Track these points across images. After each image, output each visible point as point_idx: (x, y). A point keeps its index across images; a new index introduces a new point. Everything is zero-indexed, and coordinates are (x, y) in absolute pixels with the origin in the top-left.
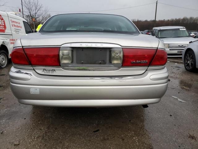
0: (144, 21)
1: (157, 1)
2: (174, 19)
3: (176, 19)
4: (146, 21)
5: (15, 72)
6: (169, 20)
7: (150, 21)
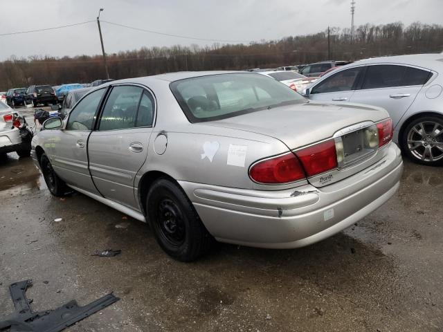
0: (61, 58)
1: (98, 18)
2: (126, 52)
3: (128, 52)
4: (66, 59)
5: (291, 195)
6: (115, 55)
7: (76, 57)
